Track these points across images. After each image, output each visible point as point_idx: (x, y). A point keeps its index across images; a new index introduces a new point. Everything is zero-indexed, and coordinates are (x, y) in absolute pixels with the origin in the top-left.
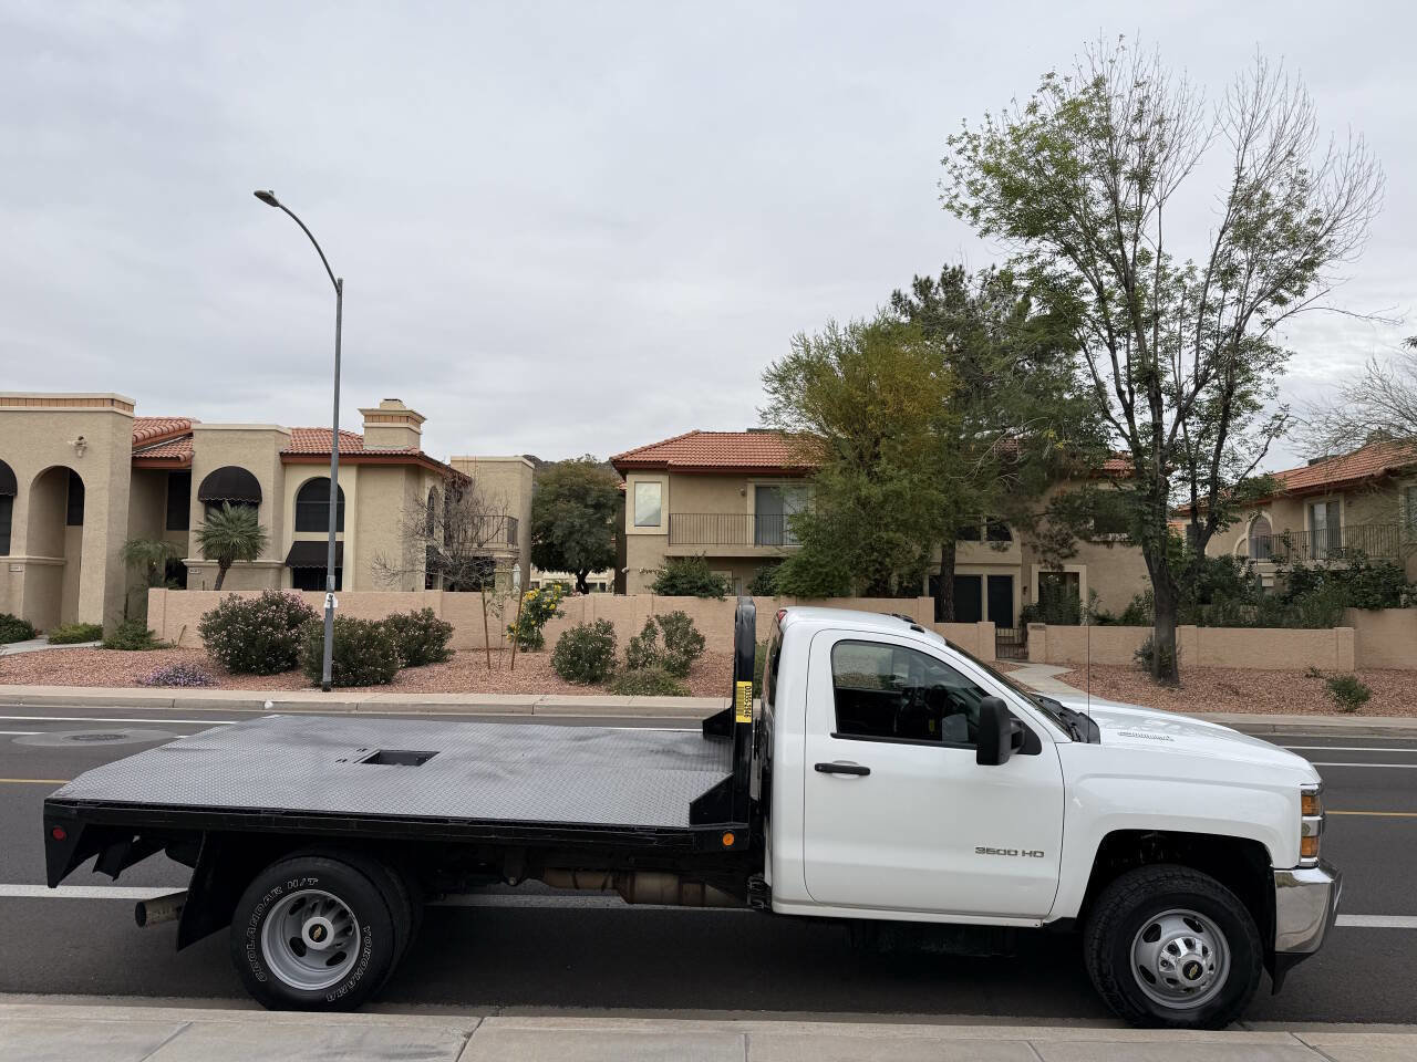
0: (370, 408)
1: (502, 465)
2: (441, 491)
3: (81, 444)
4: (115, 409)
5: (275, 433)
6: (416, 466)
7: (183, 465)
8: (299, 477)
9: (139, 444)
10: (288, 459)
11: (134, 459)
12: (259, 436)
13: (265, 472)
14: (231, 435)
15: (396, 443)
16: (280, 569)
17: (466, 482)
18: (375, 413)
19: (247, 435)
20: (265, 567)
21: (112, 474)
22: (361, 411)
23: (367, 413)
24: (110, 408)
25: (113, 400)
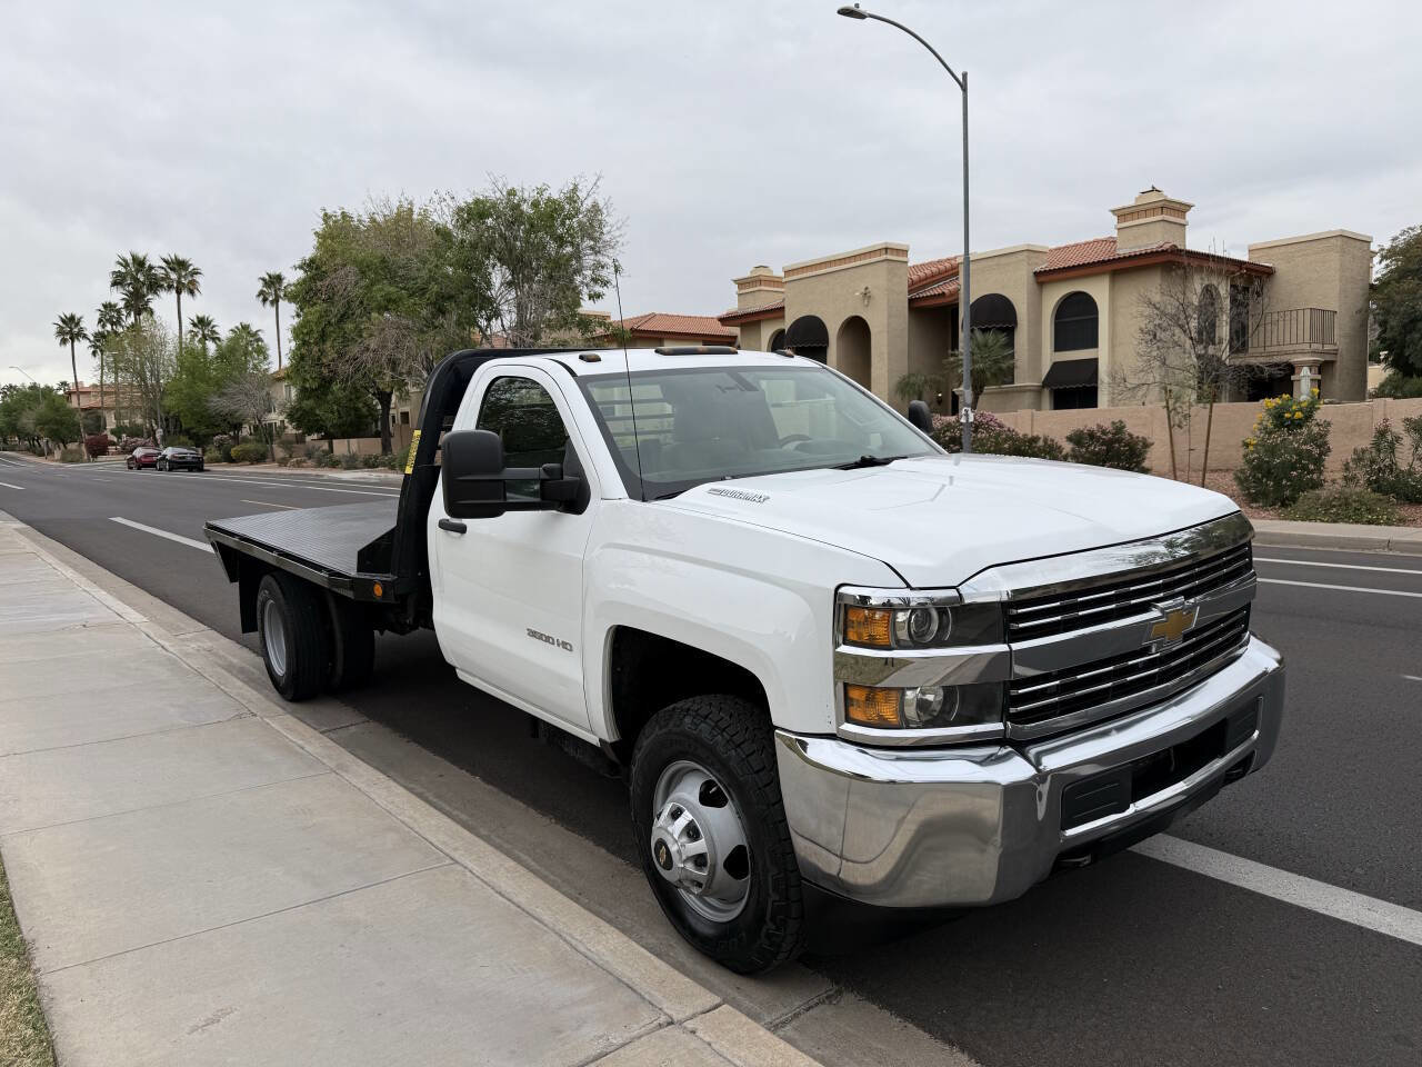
0: (1121, 206)
1: (1314, 244)
2: (1224, 289)
3: (866, 295)
4: (889, 257)
5: (1025, 254)
6: (1173, 262)
7: (950, 299)
8: (1054, 295)
9: (914, 286)
10: (1043, 278)
11: (910, 301)
12: (1013, 258)
13: (1019, 295)
14: (990, 262)
15: (1151, 239)
16: (1038, 391)
17: (1267, 273)
18: (1126, 211)
19: (1003, 260)
20: (1022, 390)
21: (890, 316)
22: (1113, 211)
23: (1120, 213)
24: (884, 257)
25: (886, 249)
